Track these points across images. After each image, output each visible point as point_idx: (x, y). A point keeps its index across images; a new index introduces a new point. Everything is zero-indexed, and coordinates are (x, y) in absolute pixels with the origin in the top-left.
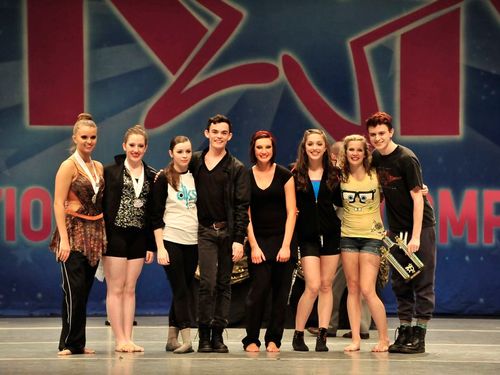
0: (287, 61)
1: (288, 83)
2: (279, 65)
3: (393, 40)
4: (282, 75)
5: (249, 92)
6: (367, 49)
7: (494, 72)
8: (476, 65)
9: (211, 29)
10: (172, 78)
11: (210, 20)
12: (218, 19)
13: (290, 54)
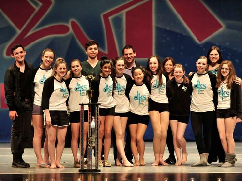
0: (73, 24)
1: (74, 35)
2: (70, 25)
3: (122, 15)
4: (71, 30)
5: (55, 38)
6: (110, 18)
7: (168, 29)
8: (160, 26)
9: (37, 9)
10: (19, 32)
11: (36, 4)
12: (41, 4)
13: (74, 20)
